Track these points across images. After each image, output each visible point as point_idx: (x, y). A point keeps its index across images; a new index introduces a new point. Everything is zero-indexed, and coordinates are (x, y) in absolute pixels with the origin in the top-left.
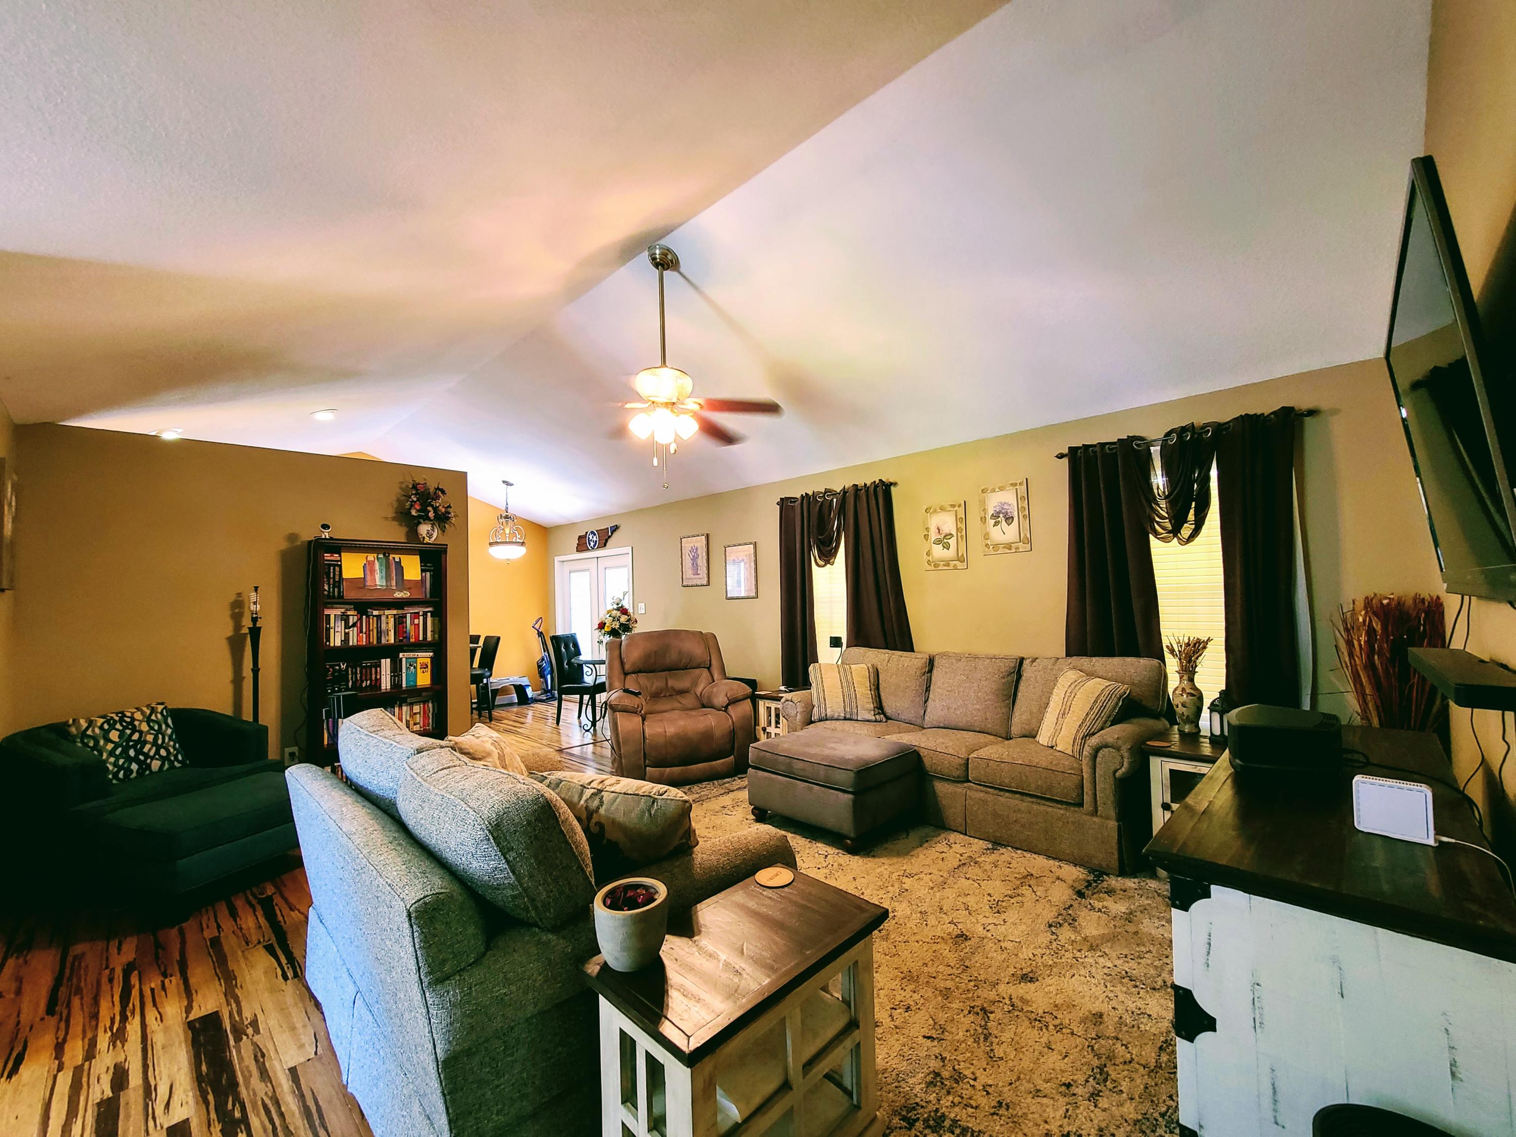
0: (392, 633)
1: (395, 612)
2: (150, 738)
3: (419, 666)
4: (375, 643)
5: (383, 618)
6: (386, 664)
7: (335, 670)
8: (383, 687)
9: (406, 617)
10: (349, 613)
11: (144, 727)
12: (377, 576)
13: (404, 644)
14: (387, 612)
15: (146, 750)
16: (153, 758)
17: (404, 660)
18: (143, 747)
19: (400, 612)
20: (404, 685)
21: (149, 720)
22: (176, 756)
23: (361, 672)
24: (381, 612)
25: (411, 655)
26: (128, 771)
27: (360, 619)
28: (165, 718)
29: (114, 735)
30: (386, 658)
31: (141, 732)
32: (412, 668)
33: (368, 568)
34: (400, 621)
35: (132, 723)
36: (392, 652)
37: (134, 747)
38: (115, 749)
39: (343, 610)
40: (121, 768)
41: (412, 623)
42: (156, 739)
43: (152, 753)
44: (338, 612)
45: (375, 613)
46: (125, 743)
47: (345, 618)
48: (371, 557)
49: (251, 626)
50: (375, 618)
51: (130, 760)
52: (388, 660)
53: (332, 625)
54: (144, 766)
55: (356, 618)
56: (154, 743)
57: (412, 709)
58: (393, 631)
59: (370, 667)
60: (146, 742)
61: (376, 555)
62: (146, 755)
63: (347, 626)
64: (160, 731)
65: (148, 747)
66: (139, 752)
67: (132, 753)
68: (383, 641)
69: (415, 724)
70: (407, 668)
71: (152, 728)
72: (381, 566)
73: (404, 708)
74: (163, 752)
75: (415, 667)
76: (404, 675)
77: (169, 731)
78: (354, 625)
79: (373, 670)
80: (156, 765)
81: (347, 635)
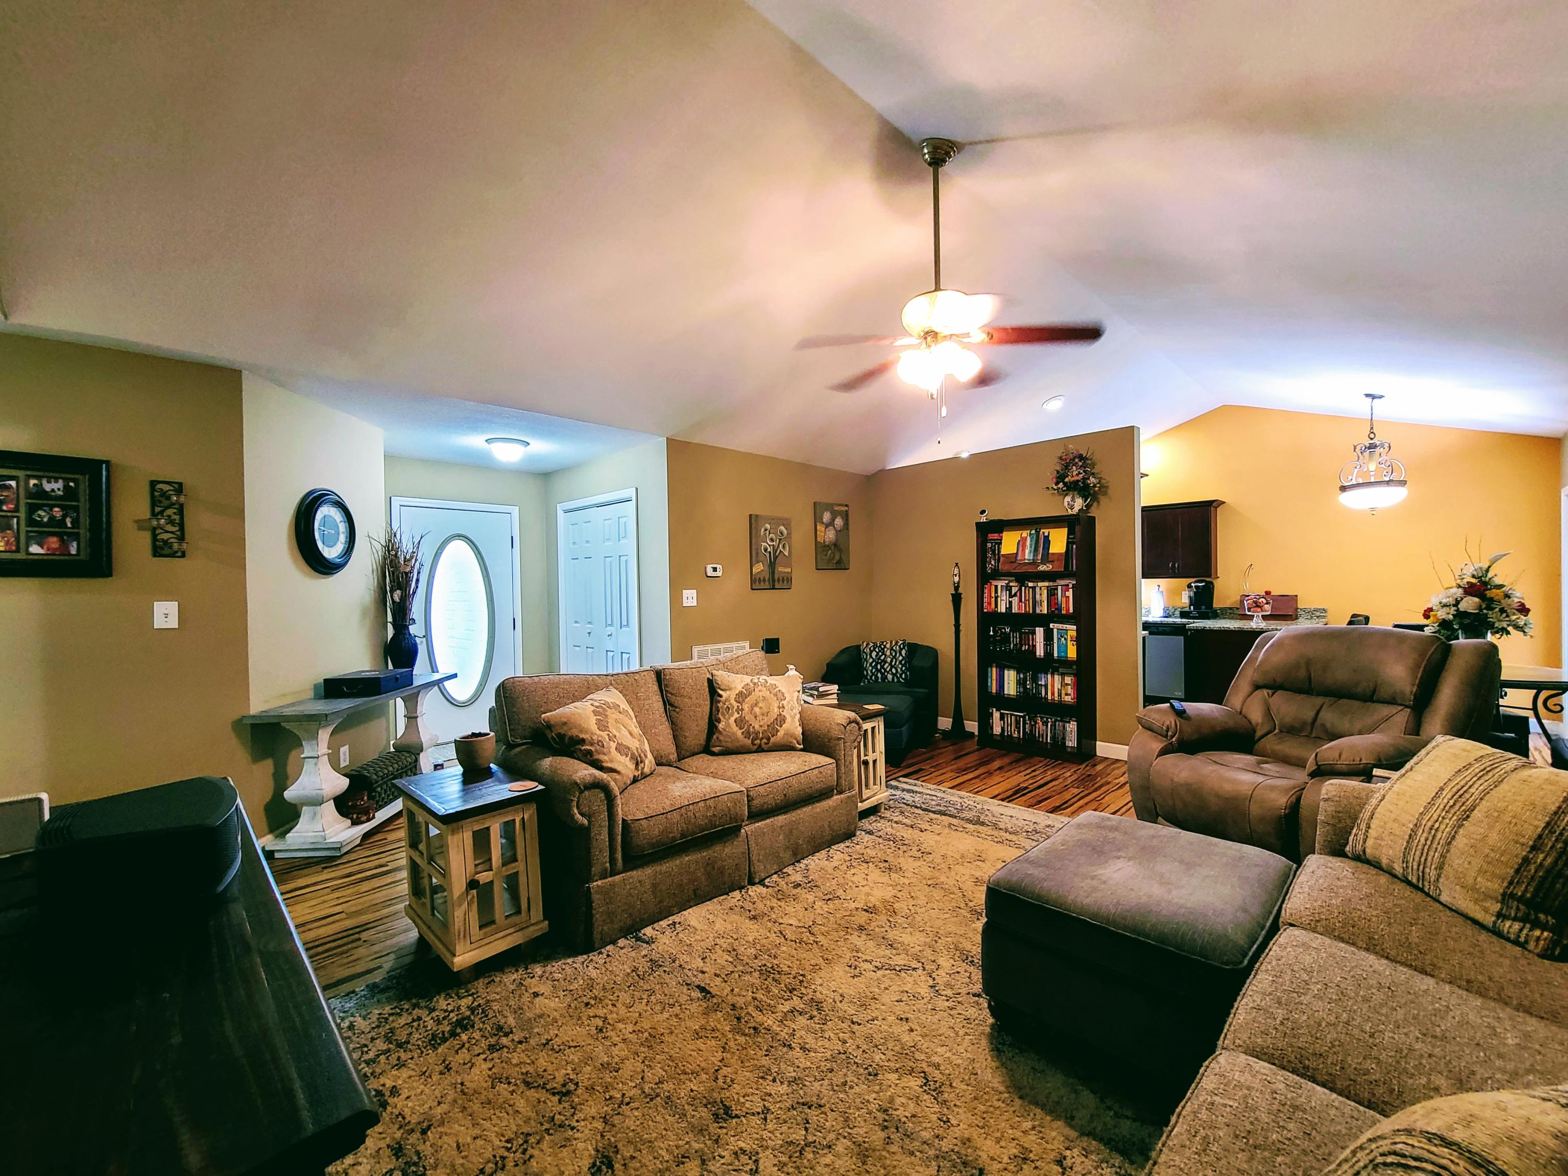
0: (1045, 604)
1: (1046, 584)
2: (889, 660)
3: (1069, 639)
4: (1031, 612)
5: (1038, 590)
6: (1040, 631)
7: (1002, 632)
8: (1038, 654)
9: (1057, 589)
10: (1011, 584)
11: (888, 653)
12: (1027, 551)
13: (1056, 615)
14: (1040, 584)
15: (885, 667)
16: (888, 673)
17: (1055, 631)
18: (884, 665)
19: (1051, 584)
20: (1056, 655)
21: (892, 649)
22: (901, 675)
23: (1020, 637)
24: (1035, 584)
25: (1060, 626)
26: (877, 677)
27: (1020, 590)
28: (901, 650)
29: (874, 654)
30: (1040, 627)
31: (886, 655)
32: (1063, 639)
33: (1021, 543)
34: (1052, 593)
35: (883, 649)
36: (1044, 621)
37: (880, 663)
38: (872, 662)
39: (1007, 582)
40: (873, 674)
41: (1063, 595)
42: (891, 661)
43: (888, 670)
44: (1004, 583)
45: (1031, 584)
46: (877, 661)
47: (1008, 588)
48: (1025, 534)
49: (954, 592)
50: (1031, 590)
51: (877, 670)
52: (1042, 629)
53: (999, 594)
54: (884, 678)
55: (1017, 589)
56: (890, 664)
57: (1063, 680)
58: (1046, 602)
59: (1028, 634)
60: (886, 662)
61: (1029, 532)
62: (885, 670)
63: (1011, 596)
64: (894, 657)
65: (887, 665)
66: (882, 667)
67: (879, 667)
68: (1038, 611)
69: (1066, 694)
70: (1059, 639)
71: (891, 654)
72: (1031, 541)
73: (1056, 677)
74: (894, 670)
75: (1065, 639)
76: (1055, 645)
77: (901, 658)
78: (1015, 595)
79: (1031, 636)
80: (890, 677)
81: (1010, 603)
